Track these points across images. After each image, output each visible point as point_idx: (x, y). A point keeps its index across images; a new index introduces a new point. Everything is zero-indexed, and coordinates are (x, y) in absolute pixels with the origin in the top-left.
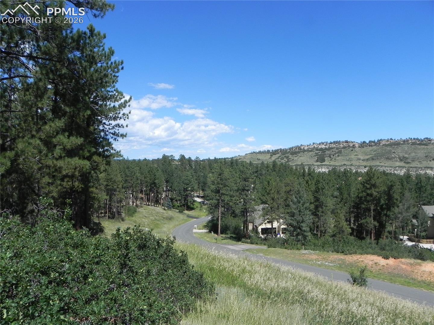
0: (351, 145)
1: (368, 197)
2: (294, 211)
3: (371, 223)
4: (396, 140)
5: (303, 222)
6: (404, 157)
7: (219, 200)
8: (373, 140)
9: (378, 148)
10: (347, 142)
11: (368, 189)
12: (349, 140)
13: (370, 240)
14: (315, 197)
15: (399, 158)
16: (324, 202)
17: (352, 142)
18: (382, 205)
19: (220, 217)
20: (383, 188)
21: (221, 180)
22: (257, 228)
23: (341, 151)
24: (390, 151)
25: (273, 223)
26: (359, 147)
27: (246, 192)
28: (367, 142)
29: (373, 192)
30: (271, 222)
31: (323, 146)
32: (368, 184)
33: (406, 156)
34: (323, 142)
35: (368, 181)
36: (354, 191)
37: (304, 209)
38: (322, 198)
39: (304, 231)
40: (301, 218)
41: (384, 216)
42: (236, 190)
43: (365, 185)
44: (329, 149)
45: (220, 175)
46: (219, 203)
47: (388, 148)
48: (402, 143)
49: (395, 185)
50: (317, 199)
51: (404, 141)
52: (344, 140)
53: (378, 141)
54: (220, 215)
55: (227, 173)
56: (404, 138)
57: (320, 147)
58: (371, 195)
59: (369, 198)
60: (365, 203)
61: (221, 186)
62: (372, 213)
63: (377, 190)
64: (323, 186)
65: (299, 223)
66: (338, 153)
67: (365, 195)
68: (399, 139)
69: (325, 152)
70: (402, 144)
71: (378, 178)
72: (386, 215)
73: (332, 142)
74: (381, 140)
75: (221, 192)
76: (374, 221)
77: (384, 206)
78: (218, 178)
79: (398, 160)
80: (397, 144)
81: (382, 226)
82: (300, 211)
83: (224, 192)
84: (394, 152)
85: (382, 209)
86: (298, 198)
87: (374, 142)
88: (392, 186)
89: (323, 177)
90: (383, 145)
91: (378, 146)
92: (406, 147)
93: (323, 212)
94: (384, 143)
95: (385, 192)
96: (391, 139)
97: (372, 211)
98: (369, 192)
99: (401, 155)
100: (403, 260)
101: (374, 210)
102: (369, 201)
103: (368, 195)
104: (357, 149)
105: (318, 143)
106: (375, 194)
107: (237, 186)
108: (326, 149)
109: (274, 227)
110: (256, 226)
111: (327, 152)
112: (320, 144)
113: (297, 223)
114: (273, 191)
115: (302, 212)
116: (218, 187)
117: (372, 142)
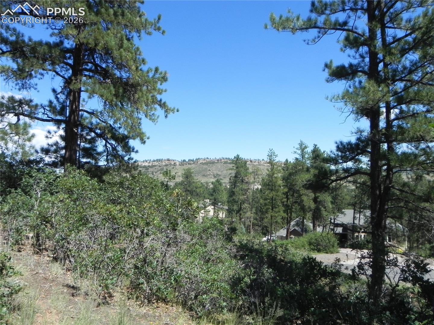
0: (173, 163)
4: (212, 159)
6: (217, 174)
9: (196, 166)
10: (168, 160)
12: (170, 159)
15: (214, 175)
17: (173, 161)
23: (163, 168)
24: (206, 169)
26: (180, 165)
28: (187, 160)
31: (147, 164)
33: (219, 173)
34: (147, 160)
44: (153, 166)
47: (205, 166)
48: (216, 161)
51: (218, 160)
52: (166, 158)
53: (196, 160)
56: (218, 158)
57: (144, 164)
66: (160, 170)
68: (214, 158)
69: (148, 169)
70: (216, 163)
73: (155, 159)
74: (199, 159)
79: (213, 177)
80: (212, 163)
84: (209, 170)
87: (193, 161)
90: (201, 163)
91: (196, 164)
92: (219, 166)
94: (201, 161)
96: (207, 158)
99: (215, 172)
104: (178, 167)
105: (142, 161)
108: (149, 166)
111: (150, 170)
117: (191, 160)
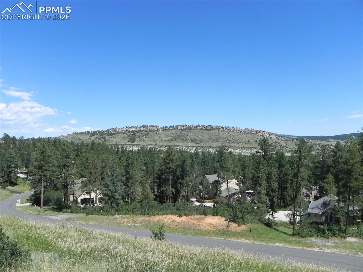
0: (156, 129)
1: (167, 169)
2: (109, 183)
3: (169, 190)
4: (189, 126)
5: (115, 192)
6: (194, 139)
7: (41, 175)
8: (173, 126)
9: (176, 131)
10: (153, 126)
11: (167, 163)
12: (154, 125)
13: (169, 203)
14: (126, 171)
15: (191, 140)
16: (133, 174)
17: (157, 127)
18: (178, 176)
19: (42, 191)
20: (179, 163)
21: (43, 157)
22: (77, 198)
23: (148, 133)
24: (185, 134)
25: (91, 193)
26: (162, 131)
27: (67, 167)
28: (168, 127)
29: (171, 166)
30: (89, 193)
31: (134, 129)
32: (168, 160)
33: (196, 138)
34: (134, 126)
35: (167, 158)
36: (157, 165)
37: (117, 181)
38: (132, 171)
39: (117, 199)
40: (114, 189)
41: (179, 184)
42: (57, 166)
43: (165, 160)
44: (139, 131)
45: (43, 152)
46: (41, 178)
47: (184, 132)
48: (193, 128)
49: (187, 160)
50: (128, 173)
51: (195, 127)
52: (150, 125)
53: (176, 126)
54: (42, 189)
55: (49, 151)
56: (194, 125)
57: (131, 130)
58: (170, 168)
59: (168, 171)
60: (165, 174)
61: (43, 163)
62: (171, 182)
63: (174, 164)
64: (133, 161)
65: (113, 193)
66: (145, 135)
67: (165, 168)
68: (191, 125)
69: (136, 134)
70: (193, 129)
71: (175, 155)
72: (180, 183)
73: (141, 126)
74: (178, 125)
75: (43, 168)
76: (172, 189)
77: (179, 177)
78: (41, 155)
80: (189, 129)
81: (178, 192)
82: (113, 183)
83: (46, 168)
84: (187, 135)
85: (178, 179)
86: (112, 172)
87: (173, 127)
88: (185, 161)
89: (132, 154)
90: (180, 130)
92: (196, 132)
93: (132, 183)
94: (180, 128)
95: (180, 165)
96: (186, 125)
97: (170, 180)
98: (168, 165)
99: (192, 137)
100: (192, 217)
101: (172, 180)
102: (168, 173)
103: (167, 168)
104: (160, 132)
106: (173, 167)
107: (58, 163)
108: (136, 131)
109: (91, 197)
110: (76, 197)
112: (131, 127)
113: (111, 193)
114: (90, 167)
115: (115, 183)
116: (41, 164)
117: (172, 127)
